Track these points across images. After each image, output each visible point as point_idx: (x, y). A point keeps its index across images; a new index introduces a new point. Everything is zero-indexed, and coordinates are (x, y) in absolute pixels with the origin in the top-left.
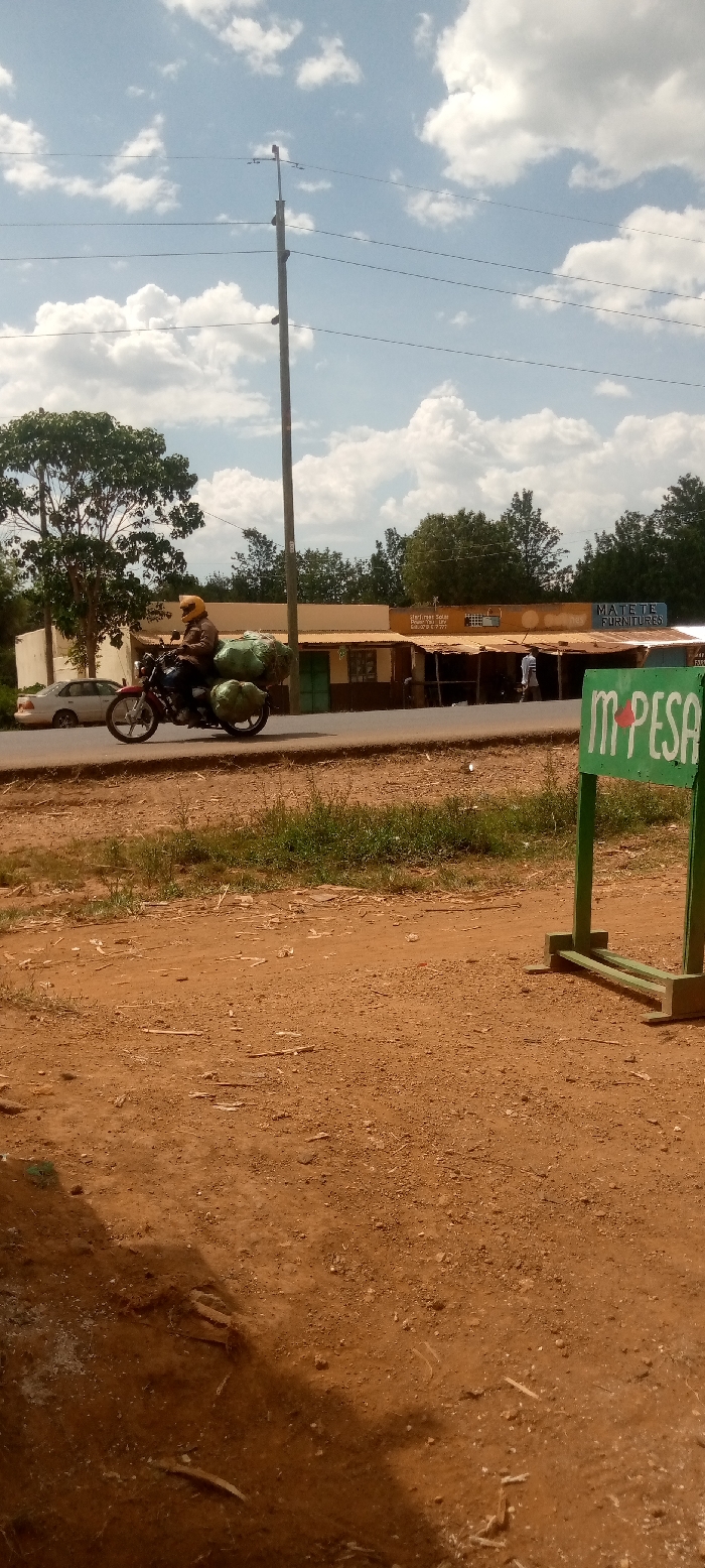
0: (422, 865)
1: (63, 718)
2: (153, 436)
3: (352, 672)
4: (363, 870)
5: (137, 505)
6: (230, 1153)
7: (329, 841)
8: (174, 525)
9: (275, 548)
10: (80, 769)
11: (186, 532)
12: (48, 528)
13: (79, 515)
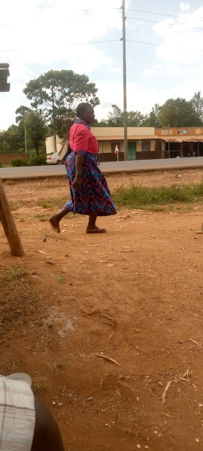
0: (163, 205)
1: (59, 162)
2: (85, 77)
3: (143, 148)
4: (146, 205)
5: (81, 98)
6: (112, 277)
7: (136, 197)
9: (121, 111)
11: (94, 106)
12: (55, 105)
13: (64, 102)
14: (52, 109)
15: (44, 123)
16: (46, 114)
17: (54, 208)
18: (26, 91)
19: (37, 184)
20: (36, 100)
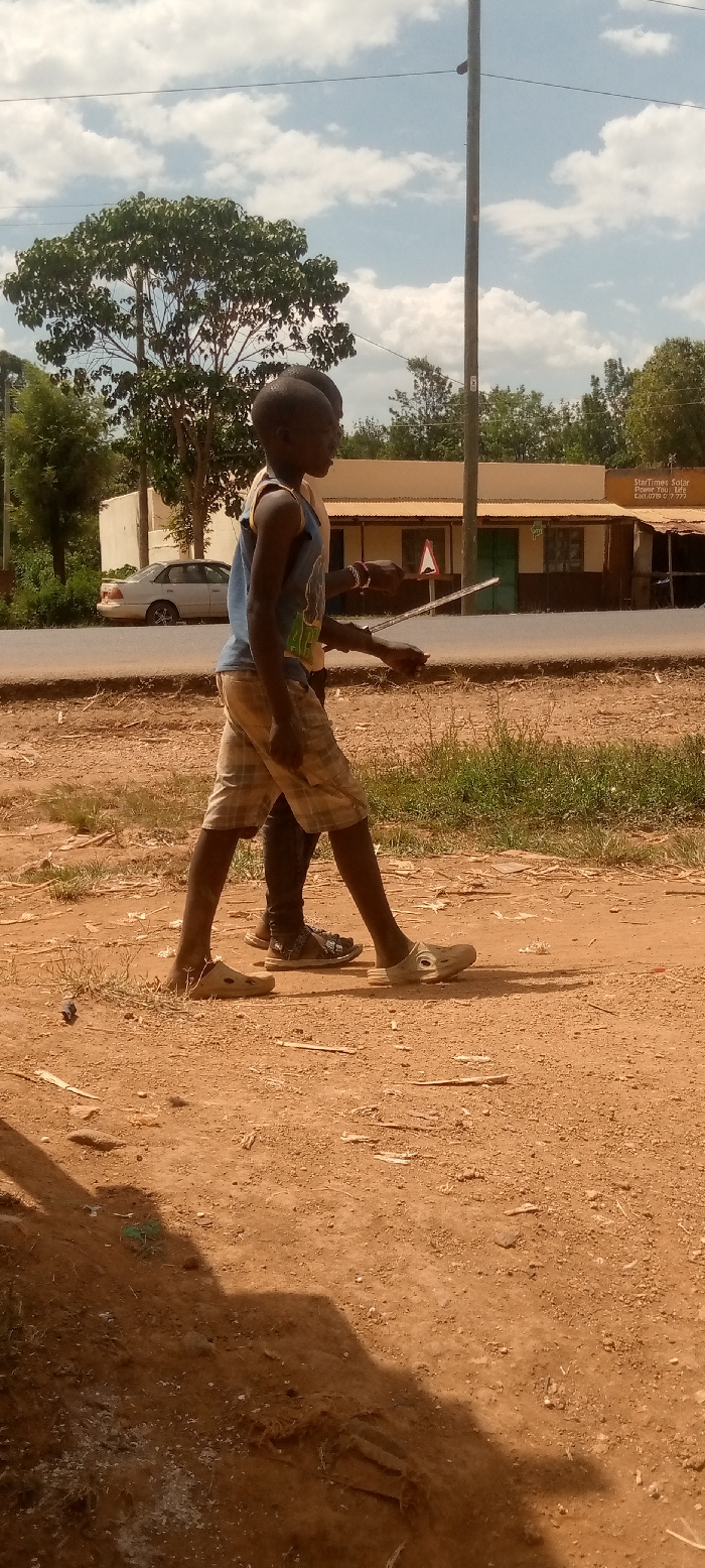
0: (648, 829)
1: (161, 612)
2: (291, 231)
3: (548, 557)
4: (565, 831)
5: (266, 326)
6: (399, 1223)
7: (516, 790)
8: (314, 354)
9: (450, 386)
10: (182, 681)
11: (329, 363)
12: (147, 356)
13: (188, 338)
14: (133, 369)
15: (93, 431)
16: (105, 393)
17: (126, 832)
18: (14, 289)
19: (49, 713)
20: (57, 331)
